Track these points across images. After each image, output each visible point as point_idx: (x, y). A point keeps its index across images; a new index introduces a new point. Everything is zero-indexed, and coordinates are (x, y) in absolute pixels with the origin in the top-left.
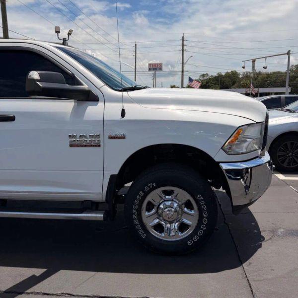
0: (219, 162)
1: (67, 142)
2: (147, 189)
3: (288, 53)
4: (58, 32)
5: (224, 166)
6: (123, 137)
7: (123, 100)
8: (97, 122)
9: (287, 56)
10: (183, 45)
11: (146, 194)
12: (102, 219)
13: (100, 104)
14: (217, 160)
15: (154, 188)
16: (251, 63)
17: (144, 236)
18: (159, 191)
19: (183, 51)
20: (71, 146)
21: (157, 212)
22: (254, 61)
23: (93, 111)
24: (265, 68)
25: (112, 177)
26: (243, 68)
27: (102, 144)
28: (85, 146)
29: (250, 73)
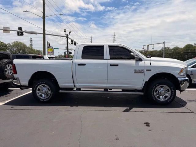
0: (177, 78)
1: (134, 72)
2: (156, 85)
3: (164, 43)
4: (65, 32)
5: (179, 79)
6: (151, 70)
7: (151, 60)
8: (143, 66)
9: (163, 44)
10: (114, 38)
11: (156, 87)
12: (143, 94)
13: (143, 61)
14: (177, 77)
15: (159, 85)
16: (147, 46)
17: (155, 99)
18: (159, 86)
19: (114, 40)
20: (135, 73)
21: (158, 93)
22: (148, 46)
23: (141, 63)
24: (153, 49)
25: (146, 82)
26: (143, 48)
27: (144, 72)
28: (139, 73)
29: (143, 51)
